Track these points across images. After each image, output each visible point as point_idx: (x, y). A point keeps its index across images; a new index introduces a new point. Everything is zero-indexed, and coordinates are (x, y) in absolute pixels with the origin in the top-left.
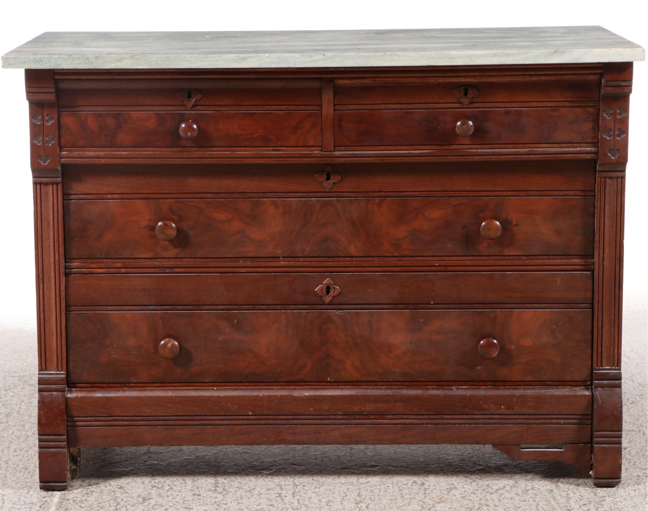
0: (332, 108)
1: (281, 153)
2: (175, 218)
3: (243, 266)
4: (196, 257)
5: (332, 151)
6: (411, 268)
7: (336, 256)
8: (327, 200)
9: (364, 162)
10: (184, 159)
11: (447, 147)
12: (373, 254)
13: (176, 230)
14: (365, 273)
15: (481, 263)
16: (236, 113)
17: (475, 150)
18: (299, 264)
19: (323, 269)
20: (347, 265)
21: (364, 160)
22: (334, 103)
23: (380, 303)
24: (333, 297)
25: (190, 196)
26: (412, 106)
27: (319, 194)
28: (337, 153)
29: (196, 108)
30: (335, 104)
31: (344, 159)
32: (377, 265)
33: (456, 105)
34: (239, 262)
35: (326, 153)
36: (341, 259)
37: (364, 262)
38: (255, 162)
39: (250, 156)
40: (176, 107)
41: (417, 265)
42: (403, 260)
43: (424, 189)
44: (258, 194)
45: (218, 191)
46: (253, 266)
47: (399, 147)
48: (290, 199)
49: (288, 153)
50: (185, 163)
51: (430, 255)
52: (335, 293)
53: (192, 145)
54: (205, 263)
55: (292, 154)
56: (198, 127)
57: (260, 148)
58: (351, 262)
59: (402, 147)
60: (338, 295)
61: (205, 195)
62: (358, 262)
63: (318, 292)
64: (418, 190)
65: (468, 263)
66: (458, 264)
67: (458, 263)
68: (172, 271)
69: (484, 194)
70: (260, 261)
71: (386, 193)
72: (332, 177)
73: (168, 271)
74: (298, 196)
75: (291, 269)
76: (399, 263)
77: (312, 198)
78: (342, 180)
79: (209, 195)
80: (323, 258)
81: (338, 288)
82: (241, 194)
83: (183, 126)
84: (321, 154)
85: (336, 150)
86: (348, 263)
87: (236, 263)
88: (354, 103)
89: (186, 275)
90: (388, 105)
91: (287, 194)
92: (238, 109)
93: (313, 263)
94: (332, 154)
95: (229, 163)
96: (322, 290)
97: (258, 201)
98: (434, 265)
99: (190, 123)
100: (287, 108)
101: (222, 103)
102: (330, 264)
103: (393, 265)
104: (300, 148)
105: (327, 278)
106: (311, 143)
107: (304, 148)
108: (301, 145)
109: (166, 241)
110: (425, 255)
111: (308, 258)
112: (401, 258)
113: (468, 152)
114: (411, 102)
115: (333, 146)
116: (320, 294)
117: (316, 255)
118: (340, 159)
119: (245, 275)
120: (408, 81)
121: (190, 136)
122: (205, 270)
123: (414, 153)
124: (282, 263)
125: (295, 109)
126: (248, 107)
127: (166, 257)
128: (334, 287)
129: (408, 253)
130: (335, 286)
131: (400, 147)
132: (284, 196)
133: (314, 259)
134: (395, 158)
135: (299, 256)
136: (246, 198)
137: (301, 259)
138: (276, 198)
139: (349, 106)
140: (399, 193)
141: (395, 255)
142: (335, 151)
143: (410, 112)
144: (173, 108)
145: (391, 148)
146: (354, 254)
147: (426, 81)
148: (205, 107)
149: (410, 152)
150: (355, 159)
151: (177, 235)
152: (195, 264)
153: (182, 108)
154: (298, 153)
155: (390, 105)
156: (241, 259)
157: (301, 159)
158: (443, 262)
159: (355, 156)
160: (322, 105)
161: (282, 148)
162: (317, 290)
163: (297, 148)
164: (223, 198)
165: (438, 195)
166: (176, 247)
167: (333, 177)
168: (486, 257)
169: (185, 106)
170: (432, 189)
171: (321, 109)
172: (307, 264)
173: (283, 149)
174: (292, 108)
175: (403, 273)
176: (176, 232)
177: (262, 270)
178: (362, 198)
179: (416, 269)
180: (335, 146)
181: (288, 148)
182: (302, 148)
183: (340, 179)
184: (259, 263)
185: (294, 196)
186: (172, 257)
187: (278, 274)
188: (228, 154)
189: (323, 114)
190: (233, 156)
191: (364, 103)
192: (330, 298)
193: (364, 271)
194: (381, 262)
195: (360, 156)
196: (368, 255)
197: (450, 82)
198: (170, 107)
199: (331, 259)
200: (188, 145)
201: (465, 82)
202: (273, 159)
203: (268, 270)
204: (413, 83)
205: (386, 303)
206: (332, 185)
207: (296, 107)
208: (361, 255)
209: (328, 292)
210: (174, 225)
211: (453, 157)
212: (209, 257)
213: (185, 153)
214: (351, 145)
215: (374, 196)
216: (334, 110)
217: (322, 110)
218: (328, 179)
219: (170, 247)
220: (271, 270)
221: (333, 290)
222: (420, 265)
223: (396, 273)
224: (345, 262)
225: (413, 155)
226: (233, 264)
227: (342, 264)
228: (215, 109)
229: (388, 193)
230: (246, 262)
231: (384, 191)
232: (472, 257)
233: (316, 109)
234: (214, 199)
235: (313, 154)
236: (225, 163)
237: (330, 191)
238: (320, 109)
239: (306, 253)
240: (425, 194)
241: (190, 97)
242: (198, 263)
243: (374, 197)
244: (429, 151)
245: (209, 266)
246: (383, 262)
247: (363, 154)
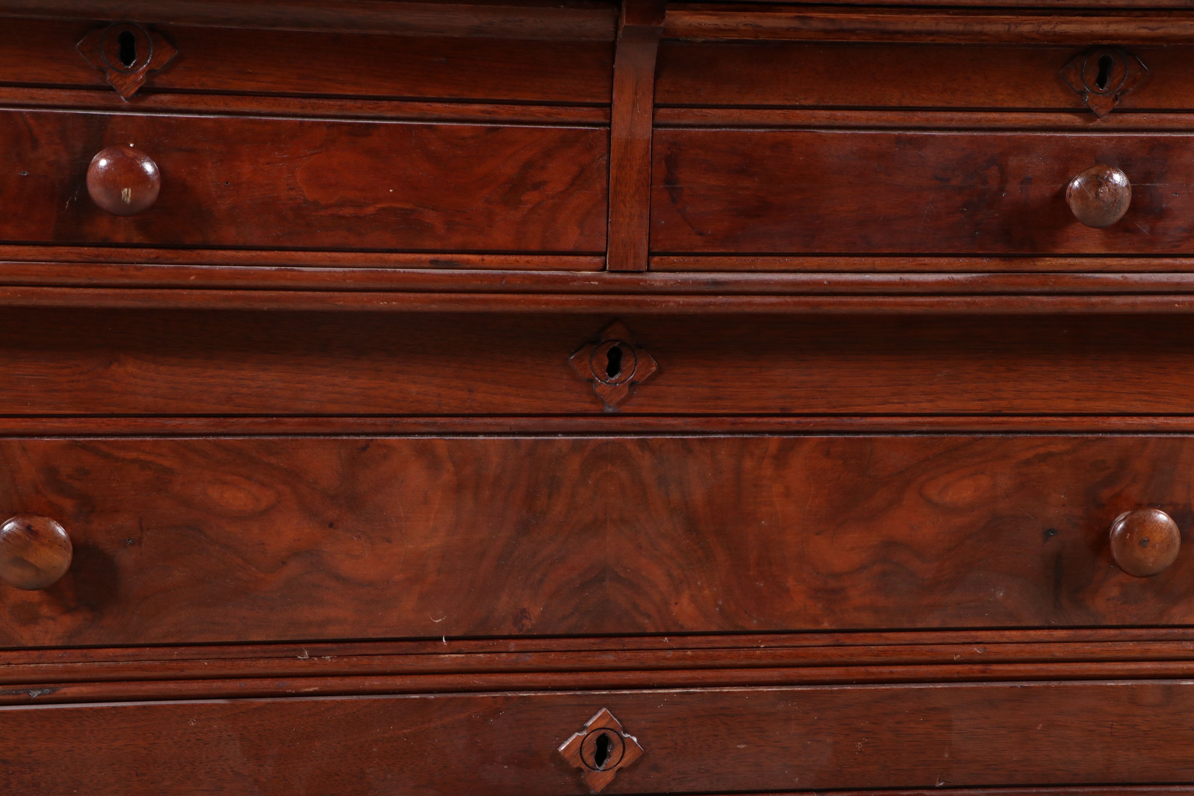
0: (648, 116)
1: (461, 275)
2: (68, 505)
3: (311, 670)
4: (142, 642)
5: (640, 272)
6: (874, 669)
7: (631, 631)
8: (607, 442)
9: (748, 309)
10: (102, 291)
11: (1026, 265)
12: (753, 624)
13: (71, 548)
14: (726, 690)
15: (1096, 649)
16: (301, 122)
17: (1118, 276)
18: (503, 660)
19: (584, 678)
20: (666, 663)
21: (750, 304)
22: (654, 100)
23: (772, 788)
24: (620, 769)
25: (122, 424)
26: (919, 118)
27: (581, 421)
28: (658, 278)
29: (153, 100)
30: (658, 101)
31: (681, 299)
32: (764, 662)
33: (1065, 118)
34: (295, 658)
35: (618, 276)
36: (647, 642)
37: (724, 652)
38: (369, 307)
39: (350, 283)
40: (74, 93)
41: (894, 658)
42: (849, 642)
43: (926, 407)
44: (369, 420)
45: (226, 409)
46: (346, 669)
47: (868, 262)
48: (481, 437)
49: (485, 276)
50: (110, 303)
51: (936, 624)
52: (625, 760)
53: (137, 239)
54: (174, 664)
55: (503, 277)
56: (161, 170)
57: (386, 256)
58: (681, 653)
59: (879, 262)
60: (634, 766)
61: (178, 421)
62: (701, 653)
63: (567, 756)
64: (910, 408)
65: (1057, 651)
66: (1026, 656)
67: (1027, 651)
68: (53, 696)
69: (1116, 423)
70: (369, 652)
71: (803, 420)
72: (626, 363)
73: (35, 694)
74: (507, 429)
75: (476, 680)
76: (835, 653)
77: (555, 434)
78: (660, 372)
79: (192, 421)
80: (586, 641)
81: (635, 739)
82: (306, 420)
83: (103, 163)
84: (602, 281)
85: (653, 266)
86: (670, 654)
87: (286, 662)
88: (724, 103)
89: (102, 709)
90: (839, 114)
91: (470, 420)
92: (309, 111)
93: (553, 654)
94: (641, 280)
95: (274, 306)
96: (581, 748)
97: (366, 446)
98: (948, 657)
99: (131, 154)
100: (488, 112)
101: (250, 86)
102: (609, 659)
103: (819, 660)
104: (529, 258)
105: (600, 709)
106: (570, 240)
107: (543, 258)
108: (534, 246)
109: (33, 590)
110: (919, 625)
111: (537, 642)
112: (842, 638)
113: (1096, 282)
114: (917, 103)
115: (644, 251)
116: (576, 763)
117: (561, 630)
118: (667, 298)
119: (317, 702)
120: (917, 27)
121: (129, 200)
122: (172, 687)
123: (918, 284)
124: (448, 660)
125: (516, 118)
126: (349, 103)
127: (31, 644)
128: (622, 738)
129: (867, 620)
130: (627, 736)
131: (870, 260)
132: (460, 429)
133: (554, 644)
134: (855, 299)
135: (506, 633)
136: (325, 435)
137: (512, 645)
138: (431, 434)
139: (705, 111)
140: (846, 420)
141: (826, 625)
142: (649, 271)
143: (911, 139)
144: (64, 97)
145: (842, 262)
146: (690, 625)
147: (977, 28)
148: (186, 98)
149: (906, 277)
150: (720, 299)
151: (72, 569)
152: (136, 669)
153: (96, 97)
154: (524, 277)
155: (847, 113)
156: (303, 646)
157: (530, 296)
158: (977, 649)
159: (720, 289)
160: (610, 105)
161: (466, 257)
162: (565, 750)
163: (518, 258)
164: (244, 435)
165: (969, 428)
166: (68, 610)
167: (632, 362)
168: (1112, 632)
169: (110, 89)
170: (954, 405)
171: (607, 121)
172: (530, 660)
173: (468, 261)
174: (504, 112)
175: (849, 688)
176: (69, 556)
177: (376, 682)
178: (722, 436)
179: (891, 672)
180: (651, 254)
181: (487, 258)
182: (536, 259)
183: (654, 369)
184: (365, 660)
185: (492, 429)
186: (53, 644)
187: (432, 697)
188: (267, 276)
189: (614, 135)
190: (289, 283)
191: (756, 102)
192: (609, 776)
193: (721, 680)
194: (779, 652)
195: (736, 289)
196: (739, 629)
197: (1055, 34)
198: (51, 93)
199: (610, 644)
200: (120, 238)
201: (1107, 37)
202: (436, 296)
203: (398, 682)
204: (930, 33)
205: (793, 787)
206: (626, 391)
207: (518, 108)
208: (714, 629)
209: (601, 755)
210: (61, 530)
211: (1045, 299)
212: (193, 640)
213: (111, 269)
214: (705, 251)
215: (764, 428)
216: (655, 125)
217: (609, 125)
218: (613, 370)
219: (45, 610)
220: (408, 682)
221: (620, 748)
222: (904, 658)
223: (827, 688)
224: (661, 654)
225: (914, 289)
226: (276, 666)
227: (649, 658)
228: (222, 108)
229: (809, 420)
230: (319, 657)
231: (797, 411)
232: (1071, 632)
233: (591, 120)
234: (211, 438)
235: (574, 279)
236: (257, 306)
237: (616, 411)
238: (602, 120)
239: (528, 625)
240: (931, 424)
241: (127, 56)
242: (147, 663)
243: (764, 432)
244: (969, 275)
245: (187, 673)
246: (785, 651)
247: (747, 282)
